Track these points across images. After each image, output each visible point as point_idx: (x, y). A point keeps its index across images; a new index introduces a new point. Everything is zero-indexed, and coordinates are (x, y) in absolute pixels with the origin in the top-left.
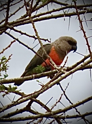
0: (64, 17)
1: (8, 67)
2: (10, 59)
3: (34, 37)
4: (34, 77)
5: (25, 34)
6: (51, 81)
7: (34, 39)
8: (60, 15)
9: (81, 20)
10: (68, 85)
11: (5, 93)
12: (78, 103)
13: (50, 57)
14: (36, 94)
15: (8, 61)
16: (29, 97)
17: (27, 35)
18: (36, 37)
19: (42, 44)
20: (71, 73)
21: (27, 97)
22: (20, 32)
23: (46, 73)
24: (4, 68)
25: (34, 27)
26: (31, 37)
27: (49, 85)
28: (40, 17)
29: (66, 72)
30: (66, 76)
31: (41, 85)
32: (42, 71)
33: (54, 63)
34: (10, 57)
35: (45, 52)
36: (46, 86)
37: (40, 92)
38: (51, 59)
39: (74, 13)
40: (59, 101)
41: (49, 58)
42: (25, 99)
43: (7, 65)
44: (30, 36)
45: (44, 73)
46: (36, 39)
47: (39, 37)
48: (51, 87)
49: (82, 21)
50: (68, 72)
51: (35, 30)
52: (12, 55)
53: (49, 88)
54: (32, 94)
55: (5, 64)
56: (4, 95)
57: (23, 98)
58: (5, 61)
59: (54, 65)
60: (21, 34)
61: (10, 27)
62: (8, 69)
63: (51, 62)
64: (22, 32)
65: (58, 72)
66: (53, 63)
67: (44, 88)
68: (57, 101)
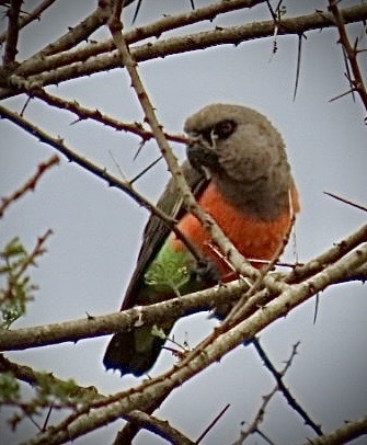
0: (275, 37)
1: (33, 287)
2: (44, 251)
3: (136, 129)
4: (140, 315)
5: (97, 116)
6: (218, 332)
7: (141, 139)
8: (254, 26)
9: (352, 46)
10: (294, 353)
11: (19, 411)
12: (343, 427)
13: (213, 221)
14: (150, 390)
15: (31, 261)
16: (117, 403)
17: (107, 122)
18: (147, 128)
19: (172, 161)
20: (312, 291)
21: (110, 407)
22: (73, 108)
23: (197, 299)
24: (14, 293)
25: (135, 83)
26: (123, 131)
27: (211, 351)
28: (166, 36)
29: (287, 285)
30: (289, 306)
31: (174, 351)
32: (176, 288)
33: (233, 248)
34: (41, 241)
35: (187, 196)
36: (198, 353)
37: (168, 382)
38: (216, 226)
39: (320, 19)
40: (254, 430)
41: (209, 222)
42: (99, 416)
43: (26, 280)
44: (120, 127)
45: (186, 297)
46: (147, 137)
47: (161, 127)
48: (218, 358)
49: (356, 52)
50: (297, 288)
51: (142, 96)
52: (50, 232)
53: (212, 362)
54: (132, 391)
55: (20, 273)
56: (15, 422)
57: (92, 410)
58: (20, 261)
59: (229, 254)
60: (77, 117)
61: (27, 83)
62: (32, 299)
63: (215, 243)
64: (83, 106)
65: (249, 288)
66: (228, 246)
67: (186, 365)
68: (246, 428)
